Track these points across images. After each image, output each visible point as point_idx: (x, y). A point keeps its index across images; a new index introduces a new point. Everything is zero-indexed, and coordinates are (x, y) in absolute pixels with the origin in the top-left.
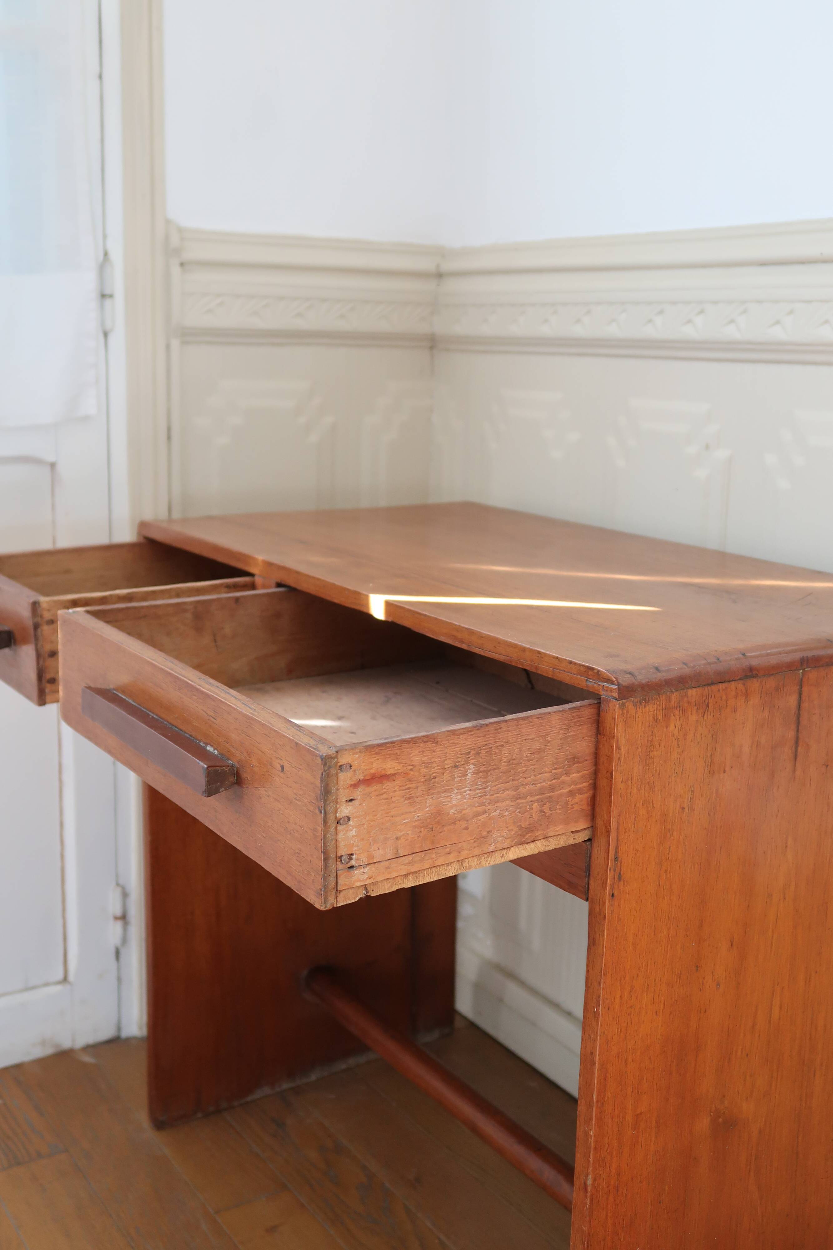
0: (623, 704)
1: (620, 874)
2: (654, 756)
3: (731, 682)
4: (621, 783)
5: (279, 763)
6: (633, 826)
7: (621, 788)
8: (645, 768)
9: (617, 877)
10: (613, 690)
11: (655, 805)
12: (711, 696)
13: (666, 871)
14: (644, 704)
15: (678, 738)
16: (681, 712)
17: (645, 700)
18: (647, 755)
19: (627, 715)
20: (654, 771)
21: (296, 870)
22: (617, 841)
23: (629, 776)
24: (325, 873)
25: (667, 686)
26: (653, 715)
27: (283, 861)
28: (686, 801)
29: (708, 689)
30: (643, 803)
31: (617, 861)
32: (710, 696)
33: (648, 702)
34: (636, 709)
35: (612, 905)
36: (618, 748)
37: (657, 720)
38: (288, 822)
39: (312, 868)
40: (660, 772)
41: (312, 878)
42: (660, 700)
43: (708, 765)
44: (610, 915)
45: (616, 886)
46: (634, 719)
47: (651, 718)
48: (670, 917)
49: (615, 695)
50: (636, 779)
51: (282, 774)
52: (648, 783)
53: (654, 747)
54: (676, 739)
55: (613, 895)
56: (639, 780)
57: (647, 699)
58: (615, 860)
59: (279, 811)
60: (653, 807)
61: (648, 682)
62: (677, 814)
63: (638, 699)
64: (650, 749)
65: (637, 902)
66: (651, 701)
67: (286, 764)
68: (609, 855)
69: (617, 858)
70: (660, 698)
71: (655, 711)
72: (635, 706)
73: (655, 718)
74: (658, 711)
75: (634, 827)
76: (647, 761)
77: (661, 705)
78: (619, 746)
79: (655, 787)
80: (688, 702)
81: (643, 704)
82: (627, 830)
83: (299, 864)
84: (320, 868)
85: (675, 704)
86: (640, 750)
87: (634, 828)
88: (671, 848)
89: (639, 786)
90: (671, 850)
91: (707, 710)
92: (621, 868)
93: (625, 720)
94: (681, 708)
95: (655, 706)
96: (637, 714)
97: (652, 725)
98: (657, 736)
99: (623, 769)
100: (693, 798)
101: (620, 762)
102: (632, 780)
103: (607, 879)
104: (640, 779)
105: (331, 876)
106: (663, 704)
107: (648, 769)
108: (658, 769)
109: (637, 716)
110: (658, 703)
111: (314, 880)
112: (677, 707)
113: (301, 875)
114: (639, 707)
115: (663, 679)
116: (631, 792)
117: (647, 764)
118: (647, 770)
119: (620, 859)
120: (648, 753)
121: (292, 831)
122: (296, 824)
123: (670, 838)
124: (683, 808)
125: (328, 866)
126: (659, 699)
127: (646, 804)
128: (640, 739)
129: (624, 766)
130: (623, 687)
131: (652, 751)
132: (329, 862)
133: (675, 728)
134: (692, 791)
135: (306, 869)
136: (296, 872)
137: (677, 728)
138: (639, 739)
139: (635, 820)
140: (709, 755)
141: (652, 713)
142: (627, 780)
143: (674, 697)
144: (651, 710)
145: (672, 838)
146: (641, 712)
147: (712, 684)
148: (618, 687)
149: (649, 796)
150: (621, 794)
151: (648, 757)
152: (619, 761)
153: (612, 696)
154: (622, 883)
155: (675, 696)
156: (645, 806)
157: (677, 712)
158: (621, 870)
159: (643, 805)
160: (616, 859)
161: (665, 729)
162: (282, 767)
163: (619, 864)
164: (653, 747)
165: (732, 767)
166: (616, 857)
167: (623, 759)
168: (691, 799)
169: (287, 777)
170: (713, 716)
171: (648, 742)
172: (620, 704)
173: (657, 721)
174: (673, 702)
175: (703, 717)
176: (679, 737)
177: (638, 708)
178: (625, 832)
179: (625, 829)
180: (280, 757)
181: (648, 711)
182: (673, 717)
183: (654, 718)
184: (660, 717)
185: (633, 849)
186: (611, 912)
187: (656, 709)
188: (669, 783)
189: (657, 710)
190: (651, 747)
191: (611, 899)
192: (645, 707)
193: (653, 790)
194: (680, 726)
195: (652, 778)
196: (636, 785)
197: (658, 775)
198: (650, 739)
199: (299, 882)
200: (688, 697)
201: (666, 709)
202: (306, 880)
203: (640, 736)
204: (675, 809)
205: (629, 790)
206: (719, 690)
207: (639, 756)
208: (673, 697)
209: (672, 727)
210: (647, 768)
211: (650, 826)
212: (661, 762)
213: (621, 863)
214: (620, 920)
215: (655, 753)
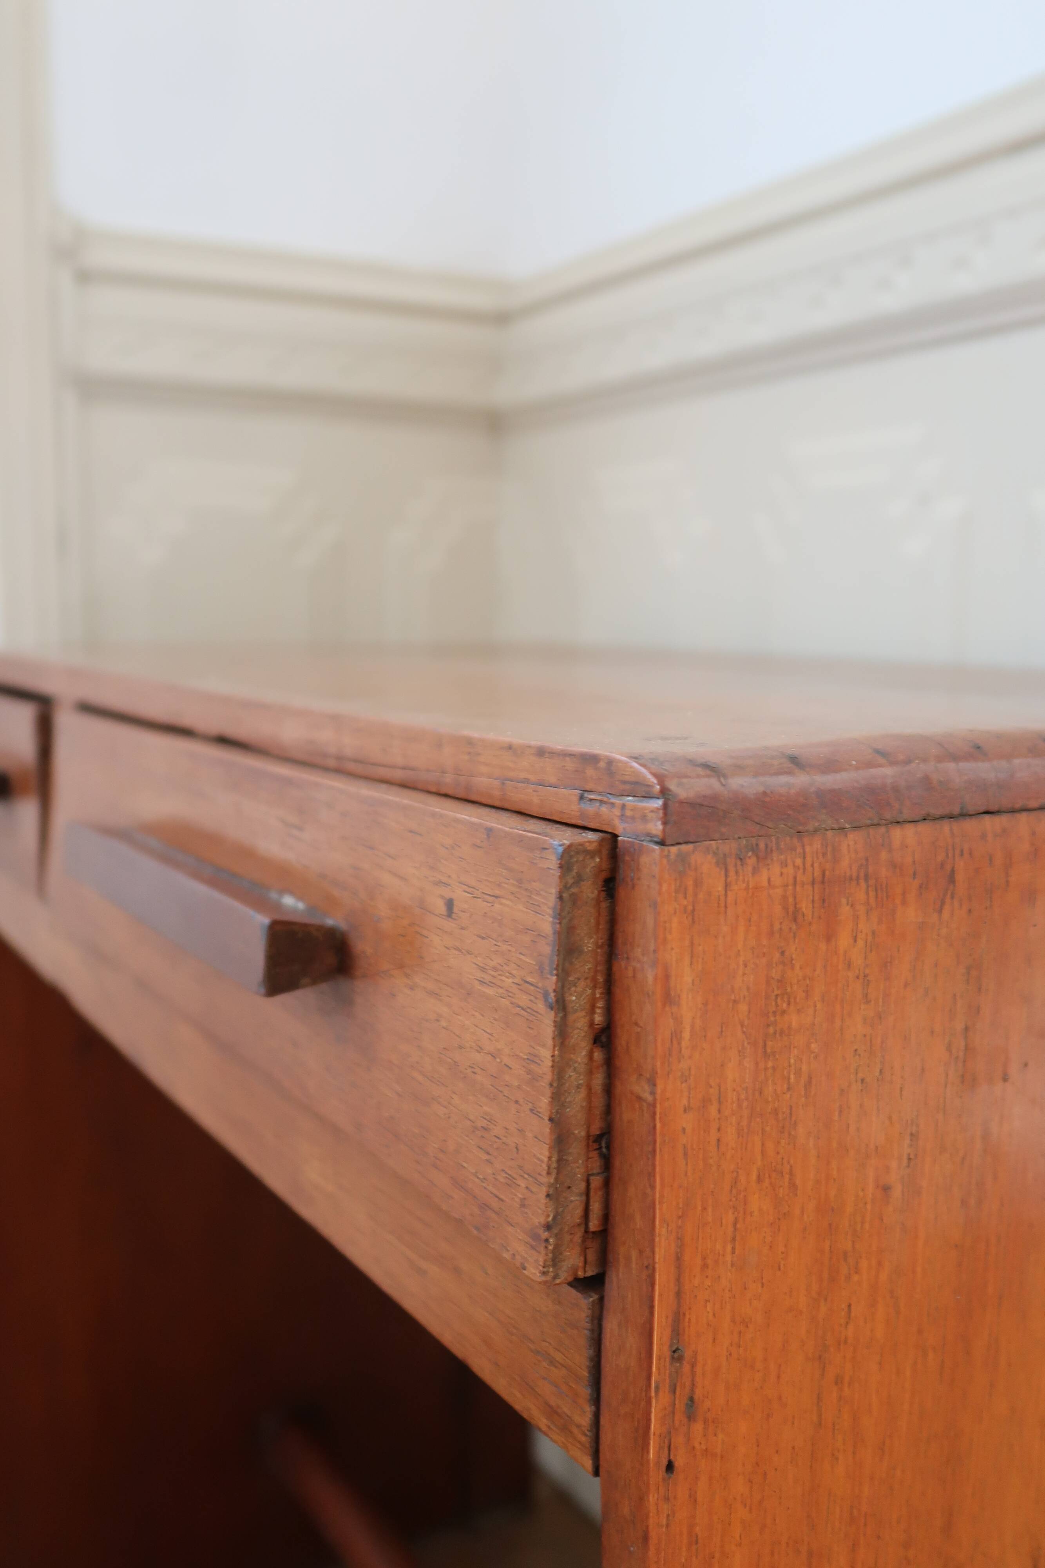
0: (683, 858)
1: (691, 1399)
2: (789, 1028)
3: (1018, 815)
4: (685, 1111)
5: (442, 897)
6: (729, 1248)
7: (684, 1129)
8: (762, 1065)
9: (680, 1406)
10: (650, 815)
11: (798, 1182)
12: (962, 851)
13: (838, 1381)
14: (751, 861)
15: (865, 976)
16: (872, 894)
17: (755, 849)
18: (768, 1025)
19: (695, 895)
20: (792, 1076)
21: (475, 1175)
22: (679, 1294)
23: (711, 1091)
24: (556, 1179)
25: (824, 811)
26: (785, 897)
27: (442, 1151)
28: (894, 1164)
29: (951, 830)
30: (759, 1176)
31: (680, 1359)
32: (957, 852)
33: (766, 858)
34: (726, 876)
35: (667, 1499)
36: (669, 999)
37: (795, 916)
38: (461, 1047)
39: (521, 1167)
40: (810, 1078)
41: (520, 1196)
42: (804, 852)
43: (957, 1058)
44: (664, 1529)
45: (679, 1440)
46: (719, 907)
47: (778, 910)
48: (855, 1512)
49: (657, 827)
50: (735, 1099)
51: (448, 925)
52: (776, 1112)
53: (789, 998)
54: (858, 977)
55: (670, 1467)
56: (745, 1104)
57: (762, 845)
58: (673, 1358)
59: (438, 1020)
60: (793, 1186)
61: (765, 793)
62: (869, 1207)
63: (729, 847)
64: (777, 1005)
65: (750, 1481)
66: (775, 855)
67: (459, 894)
68: (651, 1343)
69: (677, 1349)
70: (803, 846)
71: (790, 887)
72: (722, 863)
73: (791, 909)
74: (798, 888)
75: (733, 1249)
76: (769, 1044)
77: (809, 869)
78: (673, 994)
79: (795, 1123)
80: (893, 865)
81: (748, 860)
82: (709, 1262)
83: (486, 1157)
84: (545, 1166)
85: (851, 869)
86: (743, 1007)
87: (733, 1253)
88: (853, 1307)
89: (744, 1123)
90: (853, 1314)
91: (949, 893)
92: (693, 1380)
93: (690, 908)
94: (872, 882)
95: (790, 870)
96: (729, 893)
97: (781, 929)
98: (797, 967)
99: (690, 1069)
100: (916, 1155)
101: (679, 1044)
102: (720, 1103)
103: (649, 1421)
104: (747, 1099)
105: (574, 1189)
106: (812, 865)
107: (774, 1069)
108: (804, 1068)
109: (729, 899)
110: (799, 861)
111: (525, 1199)
112: (858, 878)
113: (490, 1188)
114: (737, 872)
115: (813, 789)
116: (719, 1140)
117: (769, 1050)
118: (770, 1071)
119: (688, 1354)
120: (772, 1019)
121: (469, 1070)
122: (480, 1049)
123: (848, 1278)
124: (886, 1189)
125: (567, 1160)
126: (799, 850)
127: (770, 1177)
128: (744, 974)
129: (690, 1057)
130: (681, 802)
131: (784, 1012)
132: (570, 1151)
133: (855, 941)
134: (912, 1134)
135: (503, 1170)
136: (476, 1180)
137: (860, 943)
138: (741, 972)
139: (735, 1229)
140: (959, 1026)
141: (779, 891)
142: (706, 1102)
143: (849, 845)
144: (777, 881)
145: (856, 1278)
146: (745, 885)
147: (964, 815)
148: (665, 806)
149: (778, 1153)
150: (685, 1147)
151: (771, 1030)
152: (675, 1042)
153: (649, 835)
154: (698, 1427)
155: (851, 843)
156: (766, 1183)
157: (860, 894)
158: (693, 1385)
159: (759, 1180)
160: (676, 1355)
161: (823, 946)
162: (450, 904)
163: (686, 1368)
164: (786, 999)
165: (1026, 1065)
166: (674, 1349)
167: (686, 1035)
168: (909, 1159)
169: (463, 928)
170: (970, 911)
171: (768, 983)
172: (672, 857)
173: (795, 920)
174: (845, 863)
175: (940, 911)
176: (867, 971)
177: (732, 873)
178: (705, 1266)
179: (704, 1259)
180: (444, 879)
181: (765, 884)
182: (848, 908)
183: (785, 909)
184: (805, 907)
185: (733, 1321)
186: (664, 1522)
187: (791, 881)
188: (840, 1112)
189: (795, 884)
190: (779, 1000)
191: (664, 1479)
192: (755, 871)
193: (790, 1134)
194: (870, 939)
195: (788, 1096)
196: (734, 1120)
197: (805, 1086)
198: (775, 973)
199: (484, 1206)
200: (890, 851)
201: (823, 882)
202: (502, 1200)
203: (741, 963)
204: (863, 1190)
205: (713, 1136)
206: (983, 836)
207: (742, 1026)
208: (844, 848)
209: (843, 941)
210: (770, 1064)
211: (786, 1246)
212: (813, 1046)
213: (693, 1365)
214: (697, 1543)
215: (794, 1020)
